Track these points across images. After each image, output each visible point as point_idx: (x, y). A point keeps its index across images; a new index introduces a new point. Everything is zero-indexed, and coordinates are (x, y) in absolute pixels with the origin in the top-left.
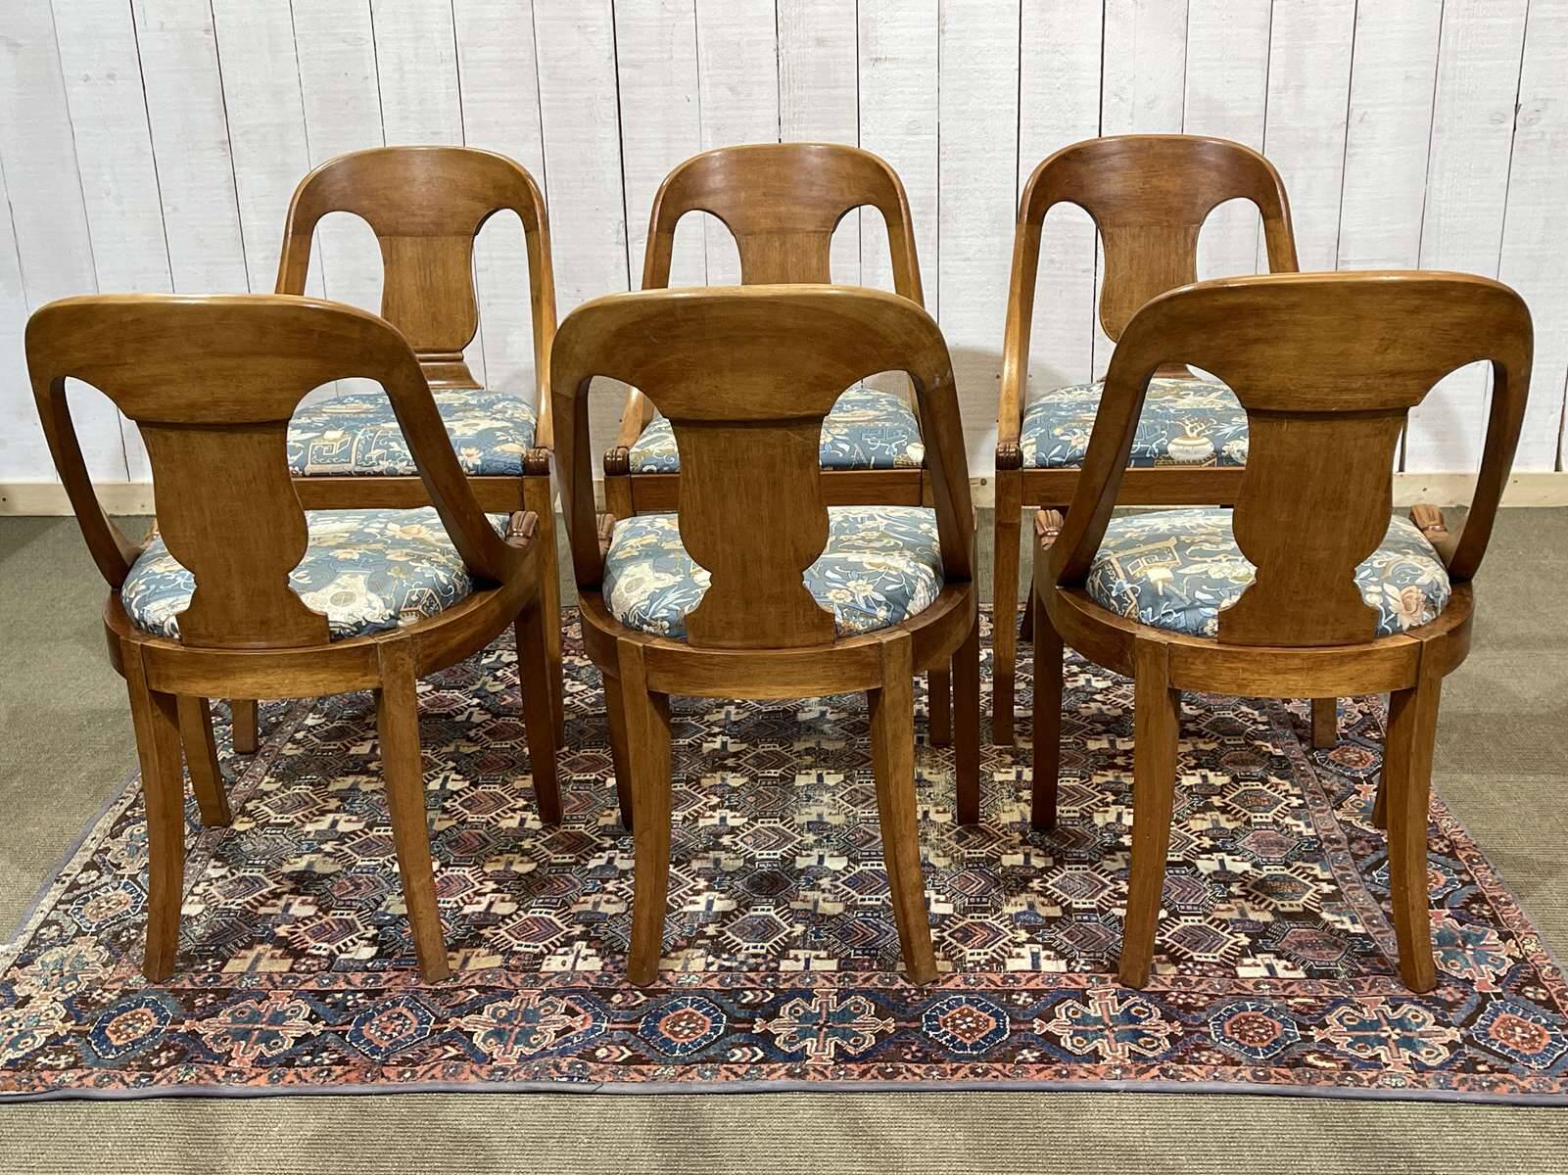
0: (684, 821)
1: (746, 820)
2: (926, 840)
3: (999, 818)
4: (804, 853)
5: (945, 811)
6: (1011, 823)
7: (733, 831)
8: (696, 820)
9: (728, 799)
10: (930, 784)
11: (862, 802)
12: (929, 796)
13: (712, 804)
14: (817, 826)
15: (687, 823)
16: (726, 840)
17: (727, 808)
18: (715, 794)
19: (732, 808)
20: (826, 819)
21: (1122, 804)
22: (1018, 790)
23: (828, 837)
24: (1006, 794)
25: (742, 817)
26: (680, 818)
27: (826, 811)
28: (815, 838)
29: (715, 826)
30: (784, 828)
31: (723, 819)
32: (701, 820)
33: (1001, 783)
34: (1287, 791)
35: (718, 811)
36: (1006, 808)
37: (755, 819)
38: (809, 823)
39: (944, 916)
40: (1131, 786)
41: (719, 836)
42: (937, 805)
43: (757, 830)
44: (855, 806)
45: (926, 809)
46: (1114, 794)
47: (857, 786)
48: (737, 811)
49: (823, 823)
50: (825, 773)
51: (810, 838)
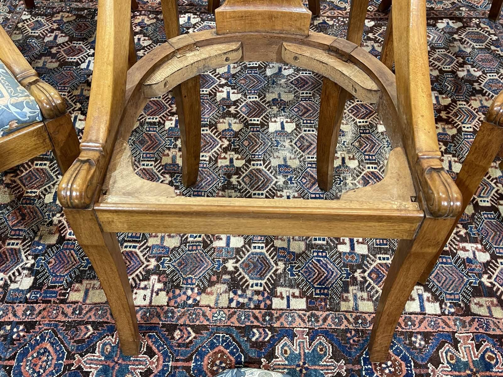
0: (210, 163)
1: (243, 162)
2: (345, 184)
4: (279, 194)
5: (353, 159)
7: (238, 171)
8: (216, 161)
9: (233, 143)
11: (308, 147)
12: (344, 144)
13: (224, 146)
14: (284, 168)
15: (212, 163)
16: (234, 180)
17: (232, 151)
18: (226, 138)
19: (236, 151)
20: (289, 163)
21: (450, 153)
23: (290, 179)
25: (242, 159)
26: (207, 159)
27: (288, 155)
28: (284, 180)
29: (227, 166)
30: (266, 170)
31: (231, 161)
32: (219, 161)
35: (229, 153)
37: (249, 161)
38: (280, 166)
39: (364, 257)
40: (453, 136)
41: (230, 176)
42: (349, 152)
43: (251, 171)
44: (303, 151)
45: (343, 156)
46: (444, 145)
47: (303, 134)
48: (239, 153)
49: (287, 166)
50: (285, 121)
51: (281, 180)
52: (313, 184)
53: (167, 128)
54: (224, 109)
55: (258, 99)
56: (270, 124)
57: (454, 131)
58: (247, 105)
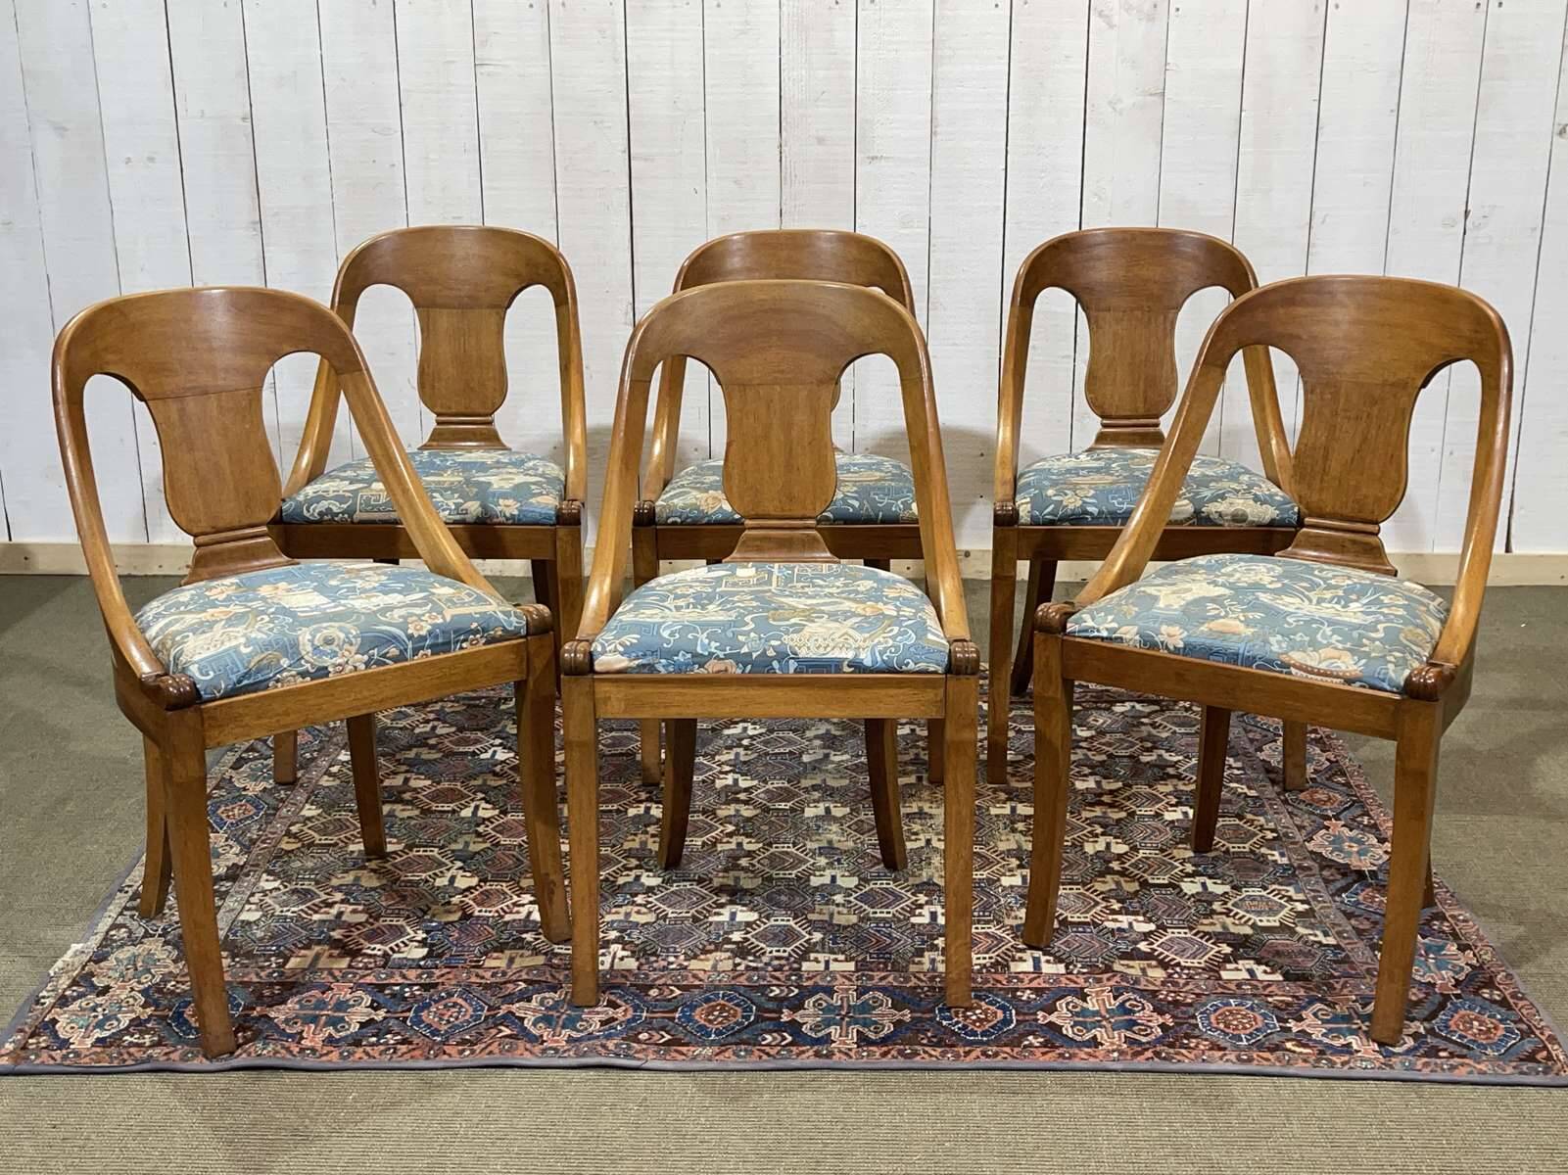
0: (703, 846)
1: (761, 845)
2: (930, 864)
3: (996, 846)
4: (817, 873)
6: (1009, 851)
7: (750, 854)
8: (715, 845)
9: (743, 827)
10: (931, 817)
11: (869, 831)
12: (931, 827)
13: (727, 831)
14: (828, 851)
15: (707, 848)
16: (744, 862)
17: (743, 835)
18: (730, 823)
19: (748, 835)
20: (836, 845)
21: (1110, 835)
22: (1013, 822)
23: (839, 861)
24: (1001, 826)
25: (757, 842)
26: (700, 844)
27: (835, 838)
28: (827, 861)
29: (733, 850)
30: (798, 853)
31: (739, 845)
32: (720, 845)
33: (997, 816)
34: (1261, 826)
35: (735, 838)
36: (1003, 838)
37: (770, 845)
38: (820, 848)
40: (1119, 821)
41: (738, 858)
42: (938, 834)
43: (772, 854)
45: (928, 837)
47: (862, 817)
48: (751, 837)
49: (834, 849)
50: (832, 806)
51: (822, 861)
52: (878, 864)
53: (630, 815)
54: (727, 796)
55: (786, 785)
56: (807, 809)
57: (1123, 814)
58: (767, 791)
